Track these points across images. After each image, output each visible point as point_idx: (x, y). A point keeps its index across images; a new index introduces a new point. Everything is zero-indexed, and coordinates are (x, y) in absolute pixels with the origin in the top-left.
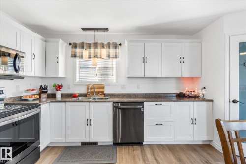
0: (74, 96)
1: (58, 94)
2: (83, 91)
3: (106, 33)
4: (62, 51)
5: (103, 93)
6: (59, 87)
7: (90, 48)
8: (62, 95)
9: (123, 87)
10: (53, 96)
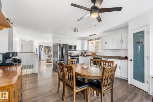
0: (88, 55)
1: (85, 55)
2: (91, 54)
3: (95, 35)
4: (86, 42)
5: (95, 55)
6: (85, 53)
7: (92, 40)
8: (86, 55)
9: (102, 53)
10: (84, 55)
